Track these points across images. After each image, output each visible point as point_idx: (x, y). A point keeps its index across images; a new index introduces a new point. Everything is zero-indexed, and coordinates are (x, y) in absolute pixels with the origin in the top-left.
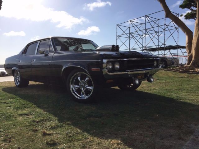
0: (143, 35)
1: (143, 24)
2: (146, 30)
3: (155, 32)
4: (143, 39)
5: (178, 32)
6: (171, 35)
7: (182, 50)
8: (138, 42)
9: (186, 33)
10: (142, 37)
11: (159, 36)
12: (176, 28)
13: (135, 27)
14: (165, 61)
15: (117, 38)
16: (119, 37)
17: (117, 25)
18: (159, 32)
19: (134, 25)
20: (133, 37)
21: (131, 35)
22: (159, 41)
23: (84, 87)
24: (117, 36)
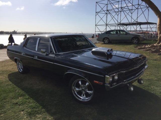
0: (118, 12)
1: (119, 2)
2: (121, 8)
3: (129, 9)
4: (118, 15)
5: (148, 10)
6: (143, 12)
7: (151, 25)
8: (114, 18)
9: (158, 16)
10: (117, 13)
11: (132, 13)
12: (147, 7)
13: (112, 4)
14: (138, 38)
15: (97, 14)
16: (97, 13)
17: (96, 2)
18: (132, 10)
19: (111, 3)
20: (109, 13)
21: (108, 11)
22: (132, 18)
23: (85, 91)
24: (96, 12)
